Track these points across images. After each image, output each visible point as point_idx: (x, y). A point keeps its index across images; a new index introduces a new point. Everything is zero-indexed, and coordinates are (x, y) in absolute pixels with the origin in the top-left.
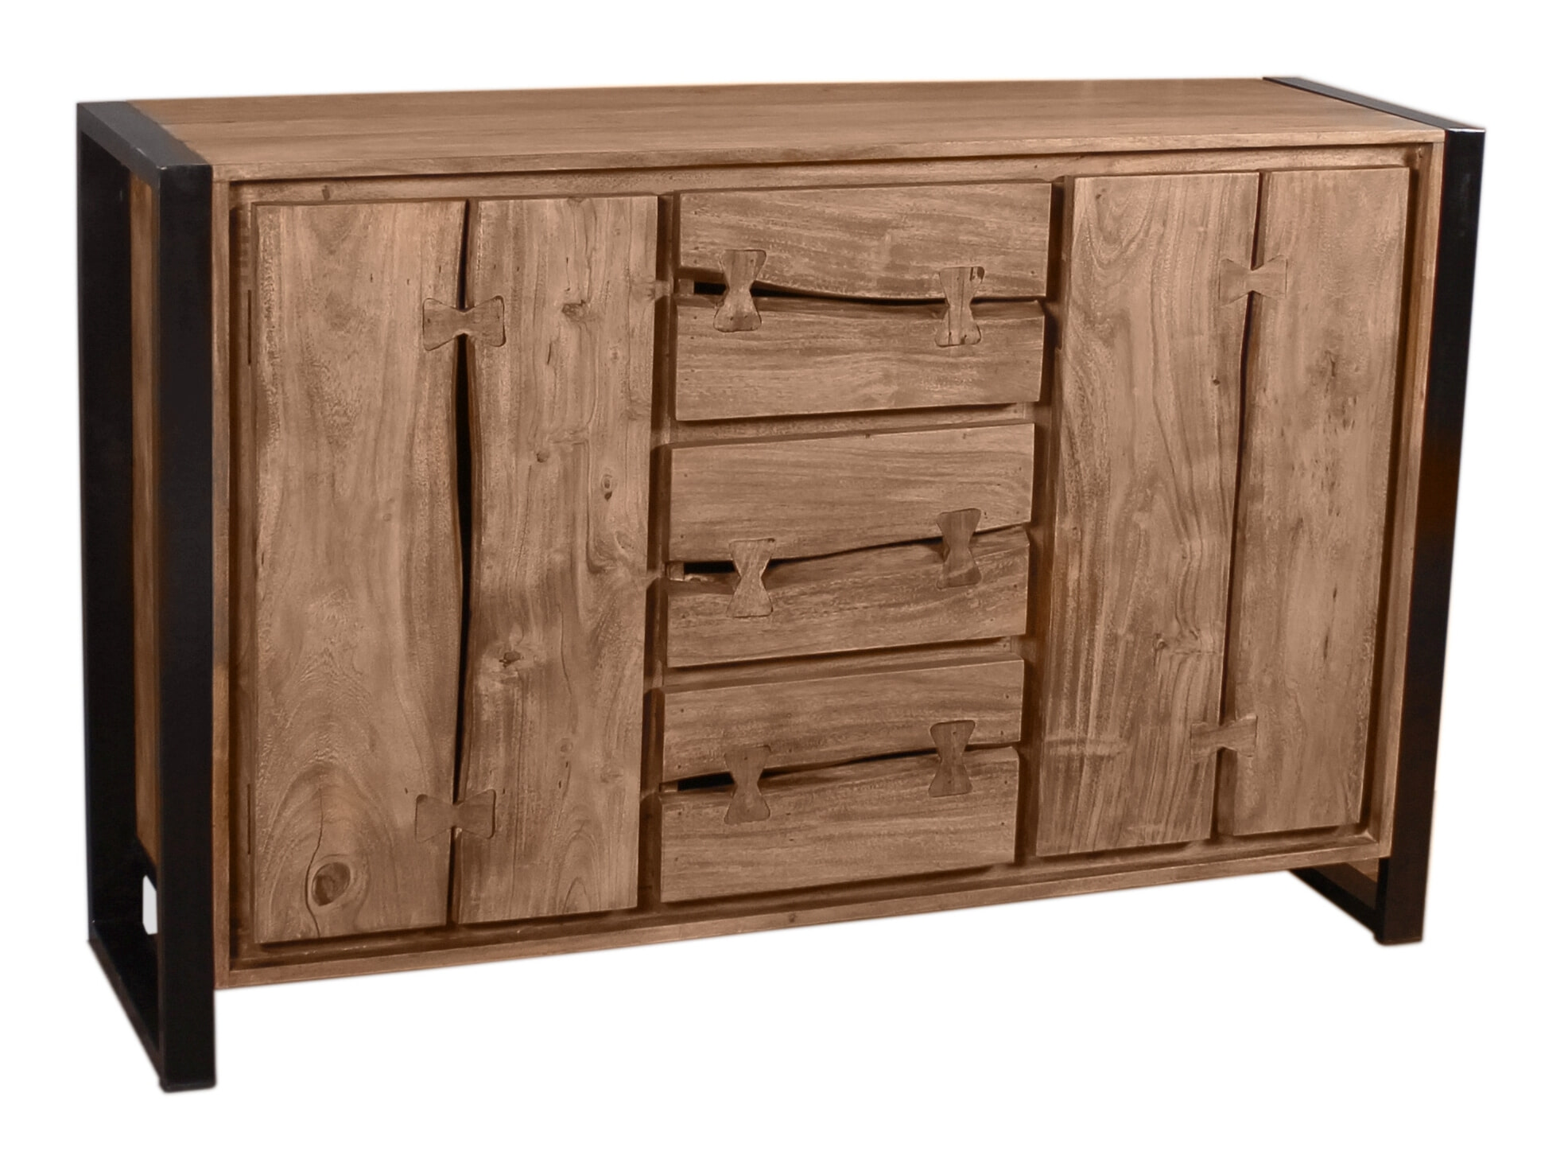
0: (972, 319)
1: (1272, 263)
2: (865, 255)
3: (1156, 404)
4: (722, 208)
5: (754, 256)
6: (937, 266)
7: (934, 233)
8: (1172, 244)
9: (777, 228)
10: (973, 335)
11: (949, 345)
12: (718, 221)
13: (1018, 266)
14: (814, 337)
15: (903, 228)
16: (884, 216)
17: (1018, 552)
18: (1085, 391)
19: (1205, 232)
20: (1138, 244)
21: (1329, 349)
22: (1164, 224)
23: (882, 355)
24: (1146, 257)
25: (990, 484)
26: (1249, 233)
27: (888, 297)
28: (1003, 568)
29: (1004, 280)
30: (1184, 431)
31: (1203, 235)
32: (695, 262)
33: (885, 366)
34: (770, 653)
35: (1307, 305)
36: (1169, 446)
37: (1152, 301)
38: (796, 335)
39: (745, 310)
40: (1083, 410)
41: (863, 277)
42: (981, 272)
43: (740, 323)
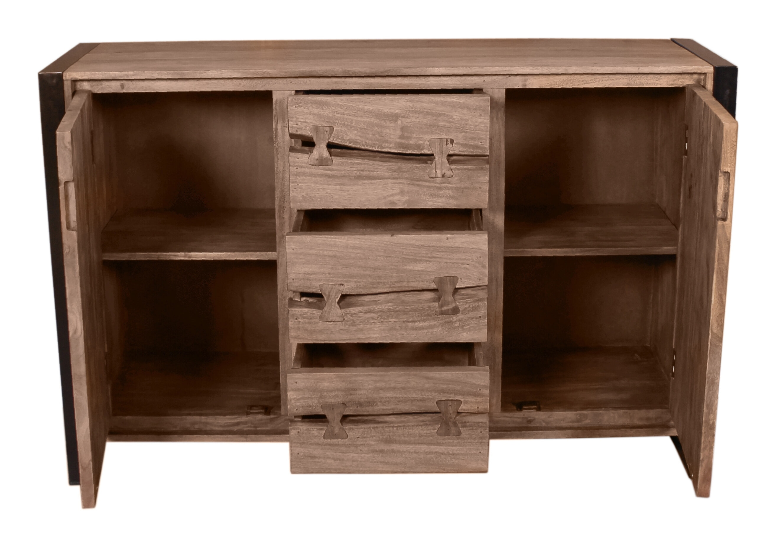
0: (448, 165)
2: (388, 131)
4: (309, 105)
5: (328, 129)
6: (427, 137)
7: (425, 121)
9: (339, 116)
10: (449, 173)
11: (436, 178)
12: (308, 111)
13: (472, 139)
14: (362, 171)
15: (407, 117)
16: (397, 111)
17: (481, 300)
23: (399, 181)
25: (463, 263)
27: (401, 152)
28: (473, 307)
29: (465, 145)
32: (297, 131)
33: (401, 187)
38: (352, 169)
39: (324, 156)
41: (387, 142)
42: (452, 141)
43: (322, 162)
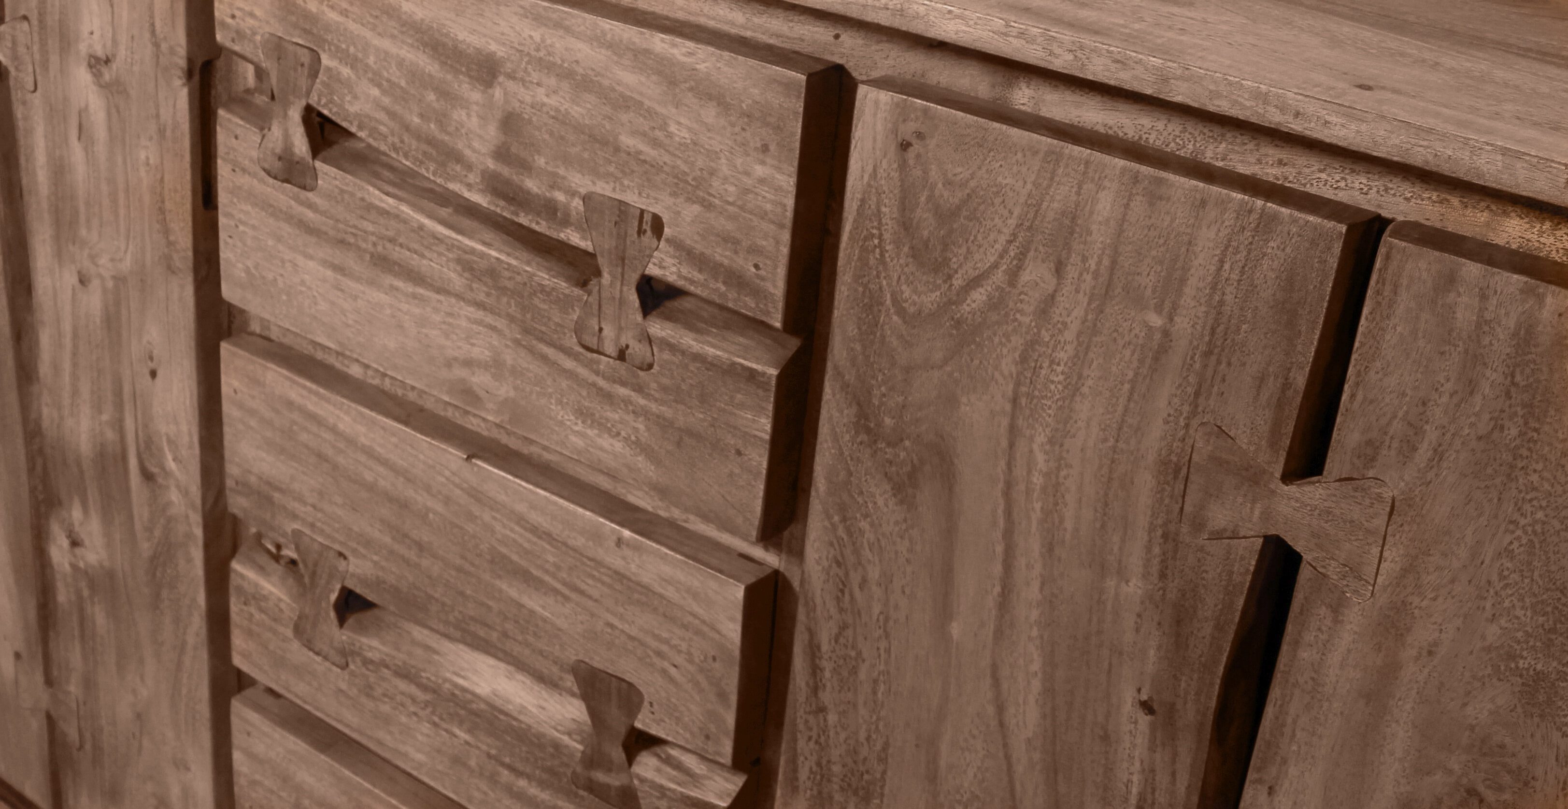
0: (639, 318)
1: (1348, 487)
3: (996, 682)
5: (306, 58)
6: (581, 182)
7: (575, 112)
8: (1074, 327)
10: (640, 350)
11: (599, 352)
13: (728, 240)
14: (390, 241)
15: (523, 81)
16: (494, 47)
18: (847, 574)
19: (1166, 333)
20: (990, 297)
21: (1481, 788)
22: (1059, 269)
24: (1007, 336)
25: (659, 654)
26: (1286, 386)
27: (497, 211)
29: (700, 259)
30: (1056, 772)
31: (1158, 336)
32: (235, 38)
33: (495, 343)
34: (347, 726)
35: (1436, 644)
36: (1018, 787)
37: (1011, 445)
38: (365, 224)
39: (293, 149)
40: (841, 610)
41: (461, 157)
42: (658, 226)
43: (290, 170)
